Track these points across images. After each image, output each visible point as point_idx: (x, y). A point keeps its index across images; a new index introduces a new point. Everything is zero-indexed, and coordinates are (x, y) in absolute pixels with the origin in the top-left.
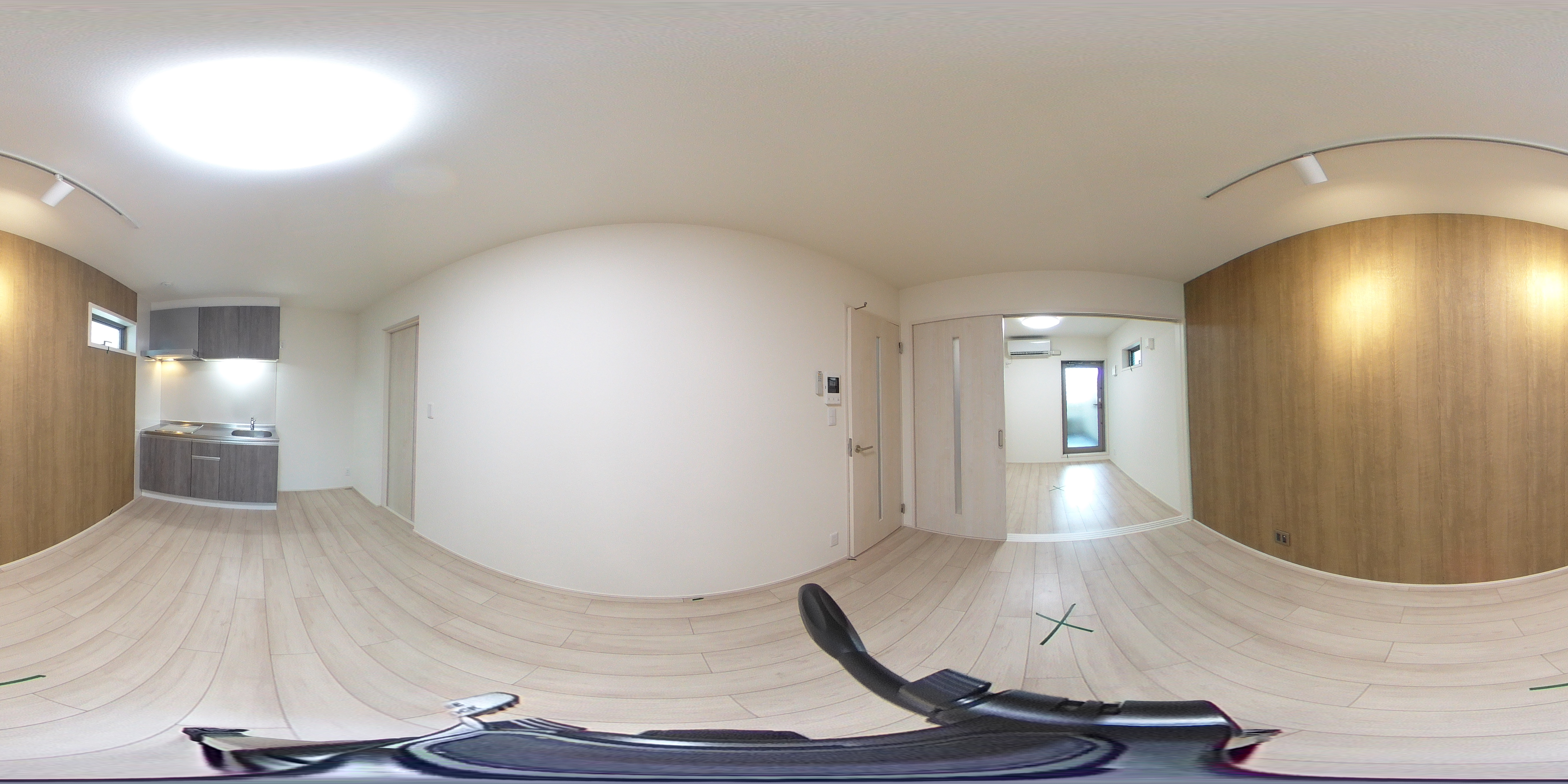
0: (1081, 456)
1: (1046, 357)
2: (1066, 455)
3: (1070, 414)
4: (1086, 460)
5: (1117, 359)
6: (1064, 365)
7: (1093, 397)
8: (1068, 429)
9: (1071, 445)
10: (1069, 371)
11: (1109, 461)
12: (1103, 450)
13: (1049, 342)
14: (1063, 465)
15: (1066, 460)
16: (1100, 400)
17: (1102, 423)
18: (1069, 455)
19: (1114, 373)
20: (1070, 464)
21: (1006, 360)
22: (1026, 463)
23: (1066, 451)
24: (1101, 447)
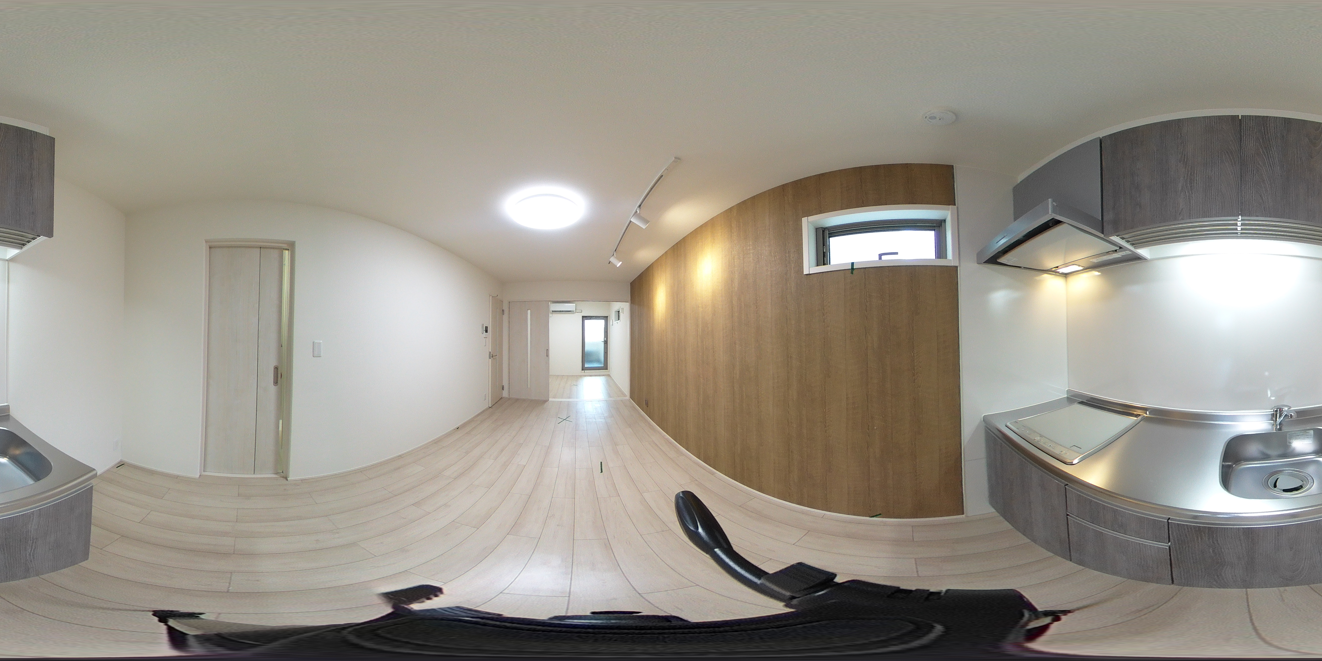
0: (591, 372)
1: (573, 314)
2: (583, 371)
3: (587, 348)
4: (595, 374)
5: (613, 316)
6: (584, 318)
7: (602, 338)
8: (585, 356)
9: (586, 366)
10: (586, 322)
11: (609, 375)
12: (607, 369)
13: (575, 304)
14: (581, 376)
15: (583, 374)
16: (605, 339)
17: (606, 353)
18: (585, 371)
19: (611, 324)
20: (586, 376)
21: (550, 315)
22: (560, 375)
23: (583, 369)
24: (606, 367)
